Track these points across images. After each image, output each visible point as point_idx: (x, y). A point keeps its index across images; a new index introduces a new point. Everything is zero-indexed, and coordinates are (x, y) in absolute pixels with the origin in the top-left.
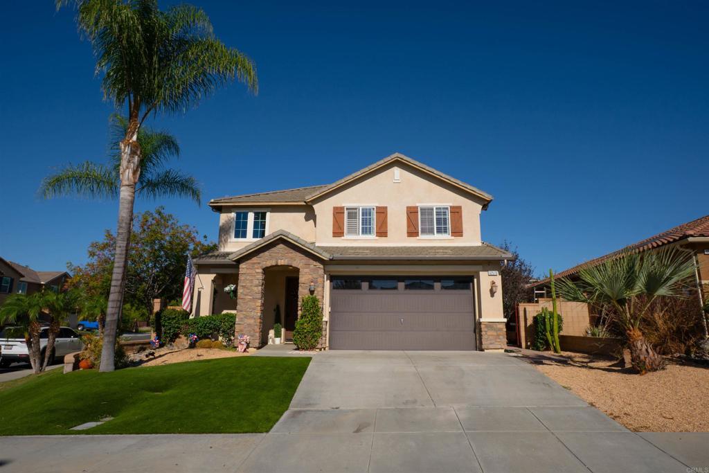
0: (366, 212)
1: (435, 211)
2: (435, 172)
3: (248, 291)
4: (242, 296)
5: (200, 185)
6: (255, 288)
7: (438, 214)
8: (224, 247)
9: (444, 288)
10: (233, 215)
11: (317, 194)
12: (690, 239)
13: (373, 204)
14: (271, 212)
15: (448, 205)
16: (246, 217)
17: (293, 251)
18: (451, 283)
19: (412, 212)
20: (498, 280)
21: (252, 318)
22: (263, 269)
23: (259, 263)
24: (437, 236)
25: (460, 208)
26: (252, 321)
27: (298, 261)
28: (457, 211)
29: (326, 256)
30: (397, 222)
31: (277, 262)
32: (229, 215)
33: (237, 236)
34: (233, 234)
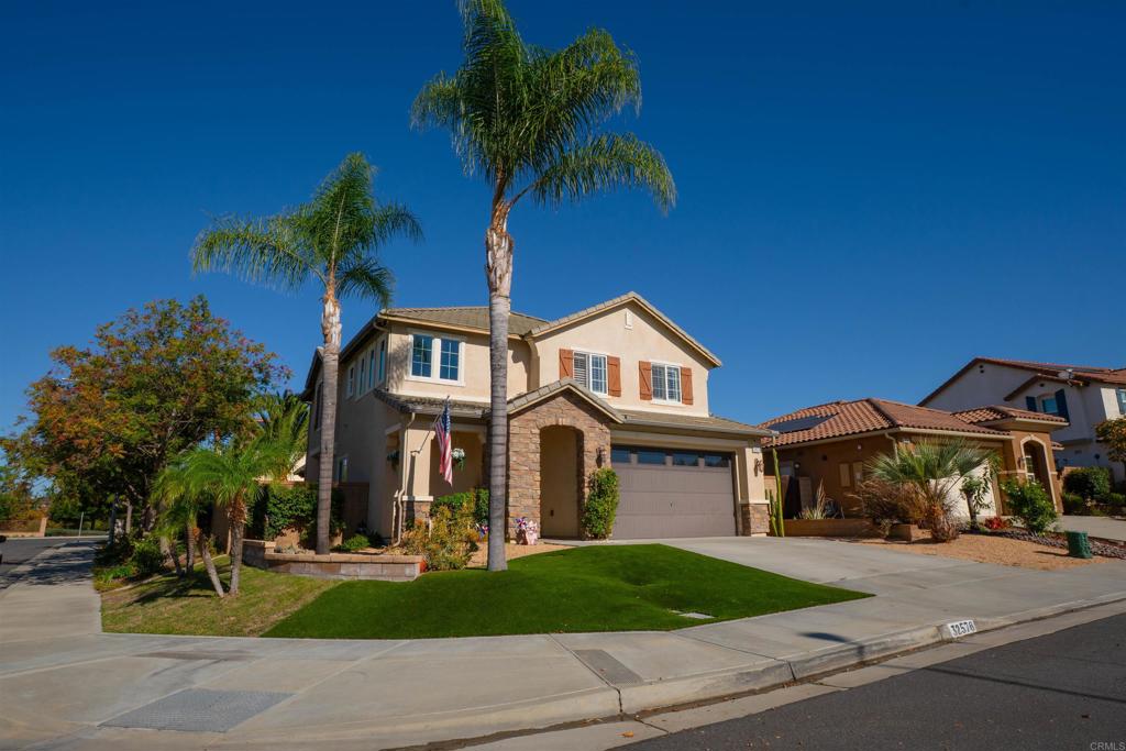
0: (597, 362)
1: (666, 370)
2: (672, 324)
3: (524, 459)
4: (516, 467)
5: (394, 286)
6: (532, 456)
7: (670, 374)
8: (397, 388)
9: (709, 465)
10: (410, 338)
11: (545, 329)
12: (902, 429)
13: (604, 352)
14: (467, 342)
15: (678, 365)
16: (429, 345)
17: (575, 408)
18: (716, 460)
19: (644, 368)
20: (760, 457)
21: (528, 497)
22: (541, 430)
23: (535, 421)
24: (669, 402)
25: (689, 370)
26: (530, 502)
27: (581, 421)
28: (686, 373)
29: (620, 419)
30: (630, 379)
31: (557, 421)
32: (404, 337)
33: (416, 372)
34: (410, 370)
